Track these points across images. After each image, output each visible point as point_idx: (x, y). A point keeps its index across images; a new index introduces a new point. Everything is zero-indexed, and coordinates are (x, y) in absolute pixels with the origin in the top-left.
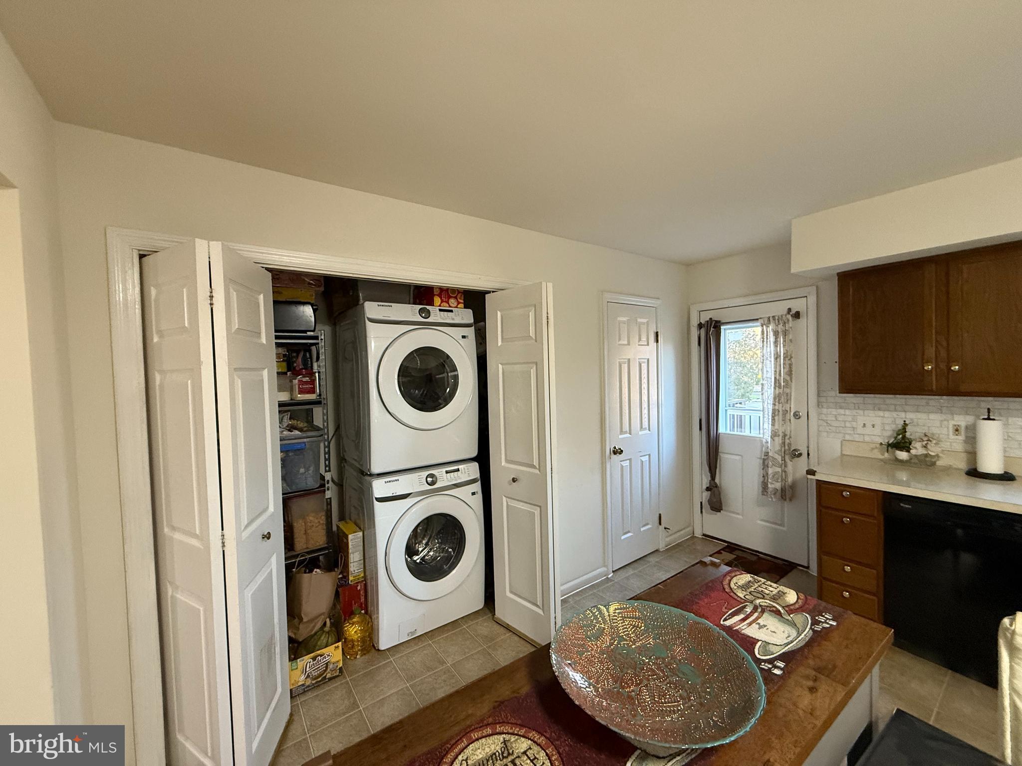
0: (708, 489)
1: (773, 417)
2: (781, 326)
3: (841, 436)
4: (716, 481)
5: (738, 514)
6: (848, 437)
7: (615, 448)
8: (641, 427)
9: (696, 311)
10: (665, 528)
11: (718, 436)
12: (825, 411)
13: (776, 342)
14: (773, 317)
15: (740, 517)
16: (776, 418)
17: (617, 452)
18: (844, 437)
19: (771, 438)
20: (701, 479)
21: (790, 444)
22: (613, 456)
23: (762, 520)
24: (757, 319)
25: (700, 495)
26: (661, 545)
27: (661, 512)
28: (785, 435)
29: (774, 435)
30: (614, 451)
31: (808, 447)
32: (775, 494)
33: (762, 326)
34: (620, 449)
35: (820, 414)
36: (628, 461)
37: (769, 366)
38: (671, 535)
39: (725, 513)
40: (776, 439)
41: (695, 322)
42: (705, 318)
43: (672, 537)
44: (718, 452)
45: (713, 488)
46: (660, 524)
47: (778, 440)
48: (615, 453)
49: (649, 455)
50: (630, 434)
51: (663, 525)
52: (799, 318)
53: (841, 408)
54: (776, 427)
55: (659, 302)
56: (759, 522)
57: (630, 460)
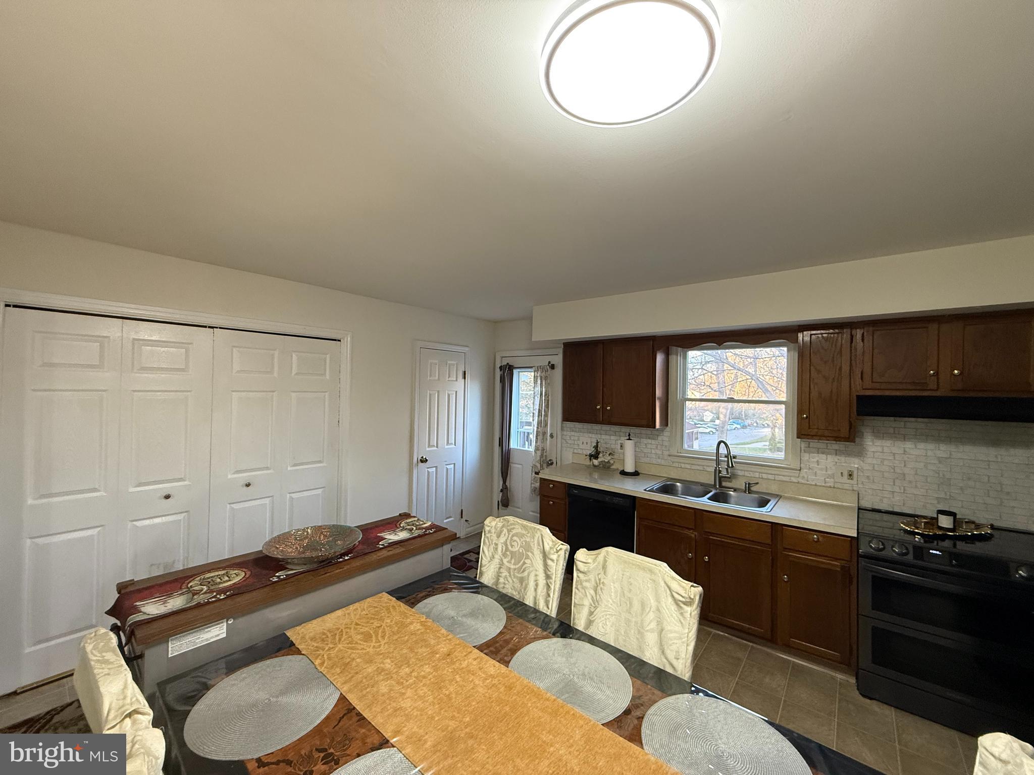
0: (502, 491)
1: (536, 437)
2: (544, 373)
3: (572, 450)
4: (507, 484)
5: (519, 508)
6: (575, 451)
7: (422, 457)
8: (448, 442)
9: (499, 357)
10: (466, 521)
11: (509, 450)
12: (565, 433)
13: (541, 384)
14: (540, 366)
15: (520, 510)
16: (539, 437)
17: (424, 461)
18: (574, 450)
19: (535, 451)
20: (498, 483)
21: (546, 456)
22: (421, 464)
23: (533, 512)
24: (532, 367)
25: (497, 496)
26: (461, 534)
27: (462, 508)
28: (543, 450)
29: (537, 449)
30: (421, 460)
31: (556, 458)
32: (535, 491)
33: (535, 372)
34: (425, 458)
35: (562, 435)
36: (435, 468)
37: (537, 400)
38: (471, 527)
39: (511, 508)
40: (538, 452)
41: (498, 365)
42: (504, 363)
43: (472, 528)
44: (509, 463)
45: (505, 490)
46: (462, 517)
47: (539, 453)
48: (422, 461)
49: (454, 464)
50: (437, 447)
51: (464, 518)
52: (554, 369)
53: (573, 431)
54: (538, 444)
55: (467, 349)
56: (531, 513)
57: (436, 467)
